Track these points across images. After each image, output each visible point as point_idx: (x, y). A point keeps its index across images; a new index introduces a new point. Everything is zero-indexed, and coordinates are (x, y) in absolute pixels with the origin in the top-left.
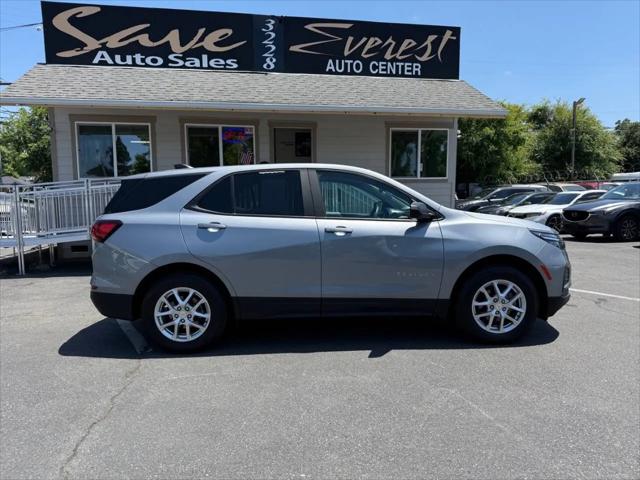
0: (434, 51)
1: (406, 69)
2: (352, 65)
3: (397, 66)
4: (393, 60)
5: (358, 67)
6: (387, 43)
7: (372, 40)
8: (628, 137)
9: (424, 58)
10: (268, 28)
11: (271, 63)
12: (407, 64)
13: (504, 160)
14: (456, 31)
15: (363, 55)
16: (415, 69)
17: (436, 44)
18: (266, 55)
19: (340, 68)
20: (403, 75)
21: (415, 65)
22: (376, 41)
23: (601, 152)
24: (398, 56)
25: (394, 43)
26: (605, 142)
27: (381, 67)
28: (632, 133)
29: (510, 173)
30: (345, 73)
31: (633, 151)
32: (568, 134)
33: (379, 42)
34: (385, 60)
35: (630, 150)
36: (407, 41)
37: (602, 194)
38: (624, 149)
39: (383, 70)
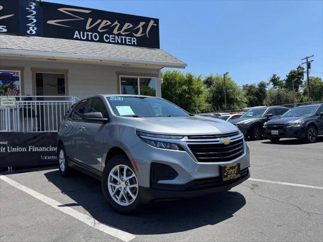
0: (144, 31)
1: (127, 40)
2: (91, 35)
3: (122, 39)
4: (119, 35)
5: (96, 37)
6: (114, 24)
7: (104, 22)
8: (249, 91)
9: (139, 35)
10: (31, 8)
11: (33, 31)
12: (127, 38)
13: (194, 102)
14: (156, 21)
15: (99, 30)
16: (133, 41)
17: (145, 27)
18: (29, 25)
19: (84, 37)
20: (125, 44)
21: (133, 38)
22: (107, 23)
23: (238, 98)
24: (122, 32)
25: (119, 25)
26: (239, 93)
27: (111, 38)
28: (251, 89)
29: (197, 108)
30: (87, 40)
31: (252, 97)
32: (222, 89)
33: (109, 23)
34: (114, 34)
35: (250, 97)
36: (127, 24)
37: (241, 115)
38: (248, 97)
39: (112, 40)
